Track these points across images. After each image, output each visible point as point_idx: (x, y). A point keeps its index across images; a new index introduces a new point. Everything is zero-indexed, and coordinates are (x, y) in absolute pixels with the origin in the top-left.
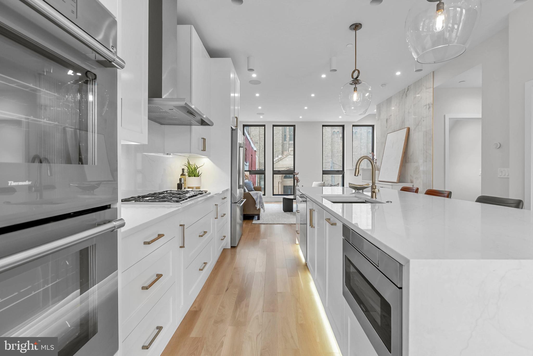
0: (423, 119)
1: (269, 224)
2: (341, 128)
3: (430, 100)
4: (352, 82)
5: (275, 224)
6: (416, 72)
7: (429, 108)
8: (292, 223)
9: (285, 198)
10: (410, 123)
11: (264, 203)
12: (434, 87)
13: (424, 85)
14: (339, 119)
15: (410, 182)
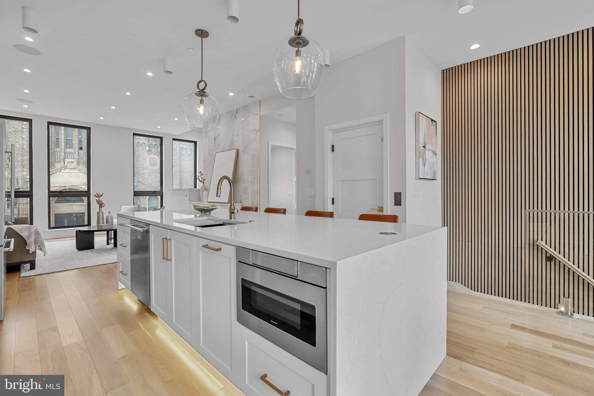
0: (251, 142)
1: (56, 272)
2: (159, 140)
3: (257, 126)
4: (198, 93)
5: (68, 270)
6: (250, 98)
7: (256, 133)
8: (100, 264)
9: (79, 231)
10: (239, 145)
11: (44, 241)
12: (260, 115)
13: (252, 111)
14: (158, 129)
15: (239, 202)
